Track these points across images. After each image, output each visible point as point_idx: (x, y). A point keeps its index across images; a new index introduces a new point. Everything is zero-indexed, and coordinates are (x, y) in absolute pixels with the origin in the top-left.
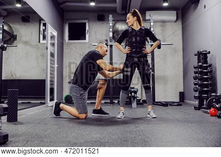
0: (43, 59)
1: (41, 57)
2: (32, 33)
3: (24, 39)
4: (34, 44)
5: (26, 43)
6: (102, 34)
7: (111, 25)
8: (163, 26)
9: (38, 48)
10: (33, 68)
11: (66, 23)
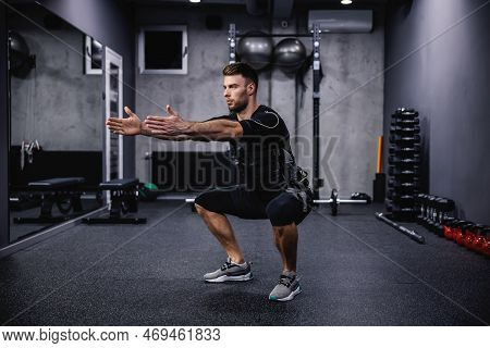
0: (92, 107)
1: (89, 105)
2: (67, 53)
3: (51, 65)
4: (73, 76)
5: (55, 74)
6: (217, 58)
7: (233, 45)
8: (344, 42)
9: (81, 86)
10: (73, 127)
11: (139, 32)
